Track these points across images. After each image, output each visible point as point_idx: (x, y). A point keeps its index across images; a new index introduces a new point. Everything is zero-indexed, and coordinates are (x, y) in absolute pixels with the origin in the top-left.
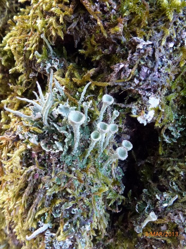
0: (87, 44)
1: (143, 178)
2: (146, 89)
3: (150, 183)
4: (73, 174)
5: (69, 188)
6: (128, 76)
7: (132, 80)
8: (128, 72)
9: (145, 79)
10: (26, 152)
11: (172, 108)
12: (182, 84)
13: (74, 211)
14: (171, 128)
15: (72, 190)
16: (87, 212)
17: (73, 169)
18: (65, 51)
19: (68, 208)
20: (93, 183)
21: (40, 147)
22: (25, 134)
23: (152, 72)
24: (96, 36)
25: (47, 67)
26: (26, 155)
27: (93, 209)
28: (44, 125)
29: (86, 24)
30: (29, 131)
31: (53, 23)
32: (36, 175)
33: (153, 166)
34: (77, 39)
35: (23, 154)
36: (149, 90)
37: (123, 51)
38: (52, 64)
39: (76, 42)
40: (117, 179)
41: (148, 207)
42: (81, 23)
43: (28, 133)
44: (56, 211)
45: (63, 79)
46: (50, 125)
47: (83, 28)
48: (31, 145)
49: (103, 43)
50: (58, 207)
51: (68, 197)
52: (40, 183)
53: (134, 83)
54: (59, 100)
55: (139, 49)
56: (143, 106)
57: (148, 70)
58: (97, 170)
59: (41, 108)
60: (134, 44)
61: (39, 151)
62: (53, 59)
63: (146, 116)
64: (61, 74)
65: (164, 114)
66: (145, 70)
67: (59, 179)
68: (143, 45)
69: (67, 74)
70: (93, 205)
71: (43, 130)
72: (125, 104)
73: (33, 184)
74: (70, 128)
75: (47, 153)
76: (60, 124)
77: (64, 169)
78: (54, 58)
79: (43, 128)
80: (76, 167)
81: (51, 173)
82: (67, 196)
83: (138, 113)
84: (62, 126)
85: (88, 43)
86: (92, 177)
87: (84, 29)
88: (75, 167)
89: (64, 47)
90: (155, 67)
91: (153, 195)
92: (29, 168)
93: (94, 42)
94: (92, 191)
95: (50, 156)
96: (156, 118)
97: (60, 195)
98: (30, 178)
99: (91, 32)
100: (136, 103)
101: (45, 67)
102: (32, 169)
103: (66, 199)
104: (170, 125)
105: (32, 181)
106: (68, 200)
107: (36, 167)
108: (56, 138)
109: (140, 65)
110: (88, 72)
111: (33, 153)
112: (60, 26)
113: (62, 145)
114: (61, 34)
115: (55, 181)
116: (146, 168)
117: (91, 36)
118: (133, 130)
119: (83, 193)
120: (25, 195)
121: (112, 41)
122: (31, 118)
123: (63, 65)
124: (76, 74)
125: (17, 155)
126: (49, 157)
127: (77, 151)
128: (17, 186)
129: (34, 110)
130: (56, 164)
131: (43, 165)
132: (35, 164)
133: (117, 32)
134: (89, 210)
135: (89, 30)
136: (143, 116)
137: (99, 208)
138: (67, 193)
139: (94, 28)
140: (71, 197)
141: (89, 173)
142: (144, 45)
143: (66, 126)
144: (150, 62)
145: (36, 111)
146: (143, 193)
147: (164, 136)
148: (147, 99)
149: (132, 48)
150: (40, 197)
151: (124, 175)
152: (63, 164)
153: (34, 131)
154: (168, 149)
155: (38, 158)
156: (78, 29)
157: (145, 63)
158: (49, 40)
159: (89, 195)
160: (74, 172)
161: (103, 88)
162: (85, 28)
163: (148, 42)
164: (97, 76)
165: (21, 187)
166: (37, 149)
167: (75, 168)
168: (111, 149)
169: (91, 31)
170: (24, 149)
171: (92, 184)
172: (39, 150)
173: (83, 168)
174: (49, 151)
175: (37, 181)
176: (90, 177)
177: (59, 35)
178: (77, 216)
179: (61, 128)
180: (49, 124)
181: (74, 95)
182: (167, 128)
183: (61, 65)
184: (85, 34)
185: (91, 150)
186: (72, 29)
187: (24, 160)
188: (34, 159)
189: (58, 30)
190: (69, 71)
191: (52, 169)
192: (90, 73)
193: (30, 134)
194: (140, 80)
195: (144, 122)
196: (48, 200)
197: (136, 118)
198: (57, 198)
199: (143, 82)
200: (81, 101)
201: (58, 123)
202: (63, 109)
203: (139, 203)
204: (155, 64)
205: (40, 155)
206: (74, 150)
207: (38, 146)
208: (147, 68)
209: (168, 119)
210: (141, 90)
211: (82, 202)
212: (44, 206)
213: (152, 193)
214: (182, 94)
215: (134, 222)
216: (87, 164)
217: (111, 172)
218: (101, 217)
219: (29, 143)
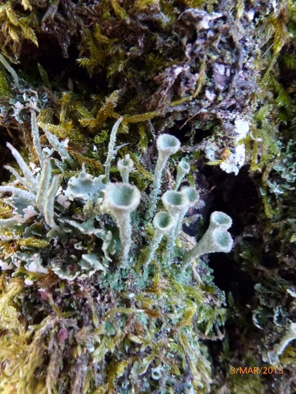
0: (89, 46)
1: (246, 265)
2: (228, 106)
3: (262, 272)
4: (133, 306)
5: (132, 333)
6: (194, 88)
7: (202, 95)
8: (193, 81)
9: (225, 87)
10: (25, 293)
11: (269, 132)
12: (274, 86)
13: (156, 374)
14: (278, 168)
15: (141, 337)
16: (177, 364)
17: (131, 296)
18: (42, 72)
19: (145, 371)
20: (171, 307)
21: (53, 276)
22: (12, 258)
23: (236, 70)
24: (104, 26)
25: (15, 110)
26: (26, 299)
27: (187, 354)
28: (46, 228)
29: (77, 6)
30: (19, 249)
31: (8, 14)
32: (62, 332)
33: (261, 240)
34: (66, 40)
35: (19, 300)
36: (232, 108)
37: (170, 42)
38: (24, 103)
39: (65, 46)
40: (206, 283)
41: (277, 315)
42: (66, 6)
43: (18, 254)
44: (123, 385)
45: (58, 126)
46: (59, 225)
47: (72, 16)
48: (31, 276)
49: (122, 35)
50: (124, 376)
51: (137, 353)
52: (75, 345)
53: (206, 99)
54: (62, 170)
55: (203, 30)
56: (227, 140)
57: (226, 69)
58: (170, 281)
59: (30, 196)
60: (188, 23)
61: (54, 284)
62: (23, 94)
63: (234, 157)
64: (49, 119)
65: (260, 145)
66: (220, 70)
67: (110, 325)
68: (208, 23)
69: (62, 115)
70: (184, 347)
71: (46, 239)
72: (192, 145)
73: (59, 352)
74: (102, 221)
75: (71, 283)
76: (79, 217)
77: (113, 301)
78: (25, 90)
79: (48, 235)
80: (133, 290)
81: (91, 318)
82: (134, 350)
83: (219, 156)
84: (86, 221)
85: (89, 43)
86: (167, 296)
87: (75, 17)
88: (131, 291)
89: (39, 64)
90: (240, 61)
91: (278, 291)
92: (42, 323)
93: (104, 39)
94: (174, 322)
95: (79, 287)
96: (250, 157)
97: (120, 352)
98: (52, 342)
99: (91, 20)
100: (213, 138)
101: (11, 111)
102: (51, 325)
103: (134, 355)
104: (275, 162)
105: (57, 347)
106: (137, 357)
107: (57, 318)
108: (80, 248)
109: (210, 62)
110: (108, 100)
111: (42, 292)
112: (24, 19)
113: (96, 258)
114: (30, 34)
115: (103, 331)
116: (246, 247)
117: (92, 29)
118: (213, 188)
119: (161, 332)
120: (51, 379)
121: (141, 28)
122: (16, 222)
123: (47, 100)
124: (81, 110)
125: (7, 305)
126: (76, 288)
127: (129, 260)
128: (26, 366)
129: (17, 205)
130: (95, 296)
131: (67, 307)
132: (51, 311)
133: (149, 6)
134: (180, 359)
135: (86, 16)
136: (229, 159)
137: (192, 345)
138: (133, 345)
139: (96, 11)
140: (143, 349)
141: (160, 291)
142: (210, 21)
143: (93, 219)
144: (228, 53)
145: (21, 204)
146: (256, 291)
147: (271, 185)
148: (231, 125)
149: (188, 33)
150: (82, 372)
151: (212, 271)
152: (108, 292)
153: (28, 246)
154: (279, 204)
155: (55, 298)
156: (62, 19)
157: (218, 56)
158: (5, 54)
159: (171, 330)
160: (133, 300)
161: (144, 124)
162: (77, 14)
163: (215, 15)
164: (125, 104)
165: (36, 365)
166: (48, 281)
167: (133, 292)
168: (180, 234)
169: (90, 17)
170: (19, 288)
171: (169, 309)
172: (53, 281)
173: (147, 287)
174: (75, 277)
175: (66, 344)
176: (164, 298)
177: (26, 37)
178: (165, 379)
179: (86, 224)
180: (57, 223)
181: (89, 152)
182: (272, 168)
183: (44, 101)
184: (79, 27)
185: (155, 250)
186: (51, 20)
187: (26, 310)
188: (47, 301)
189: (22, 26)
190: (64, 108)
191: (90, 310)
192: (112, 101)
193: (23, 254)
194: (217, 92)
195: (234, 169)
196: (98, 371)
197: (218, 166)
198: (116, 361)
199: (224, 94)
200: (109, 160)
201: (73, 217)
202: (80, 186)
203: (256, 312)
204: (237, 54)
205: (57, 290)
206: (124, 260)
207: (48, 275)
208: (223, 67)
209: (269, 153)
210: (219, 111)
211: (164, 350)
212: (94, 386)
213: (272, 287)
214: (280, 103)
215: (258, 347)
216: (151, 275)
217: (192, 275)
218: (199, 359)
219: (25, 274)
